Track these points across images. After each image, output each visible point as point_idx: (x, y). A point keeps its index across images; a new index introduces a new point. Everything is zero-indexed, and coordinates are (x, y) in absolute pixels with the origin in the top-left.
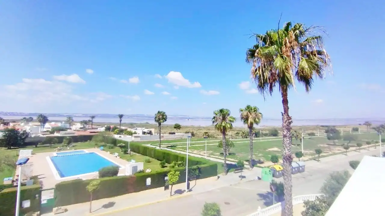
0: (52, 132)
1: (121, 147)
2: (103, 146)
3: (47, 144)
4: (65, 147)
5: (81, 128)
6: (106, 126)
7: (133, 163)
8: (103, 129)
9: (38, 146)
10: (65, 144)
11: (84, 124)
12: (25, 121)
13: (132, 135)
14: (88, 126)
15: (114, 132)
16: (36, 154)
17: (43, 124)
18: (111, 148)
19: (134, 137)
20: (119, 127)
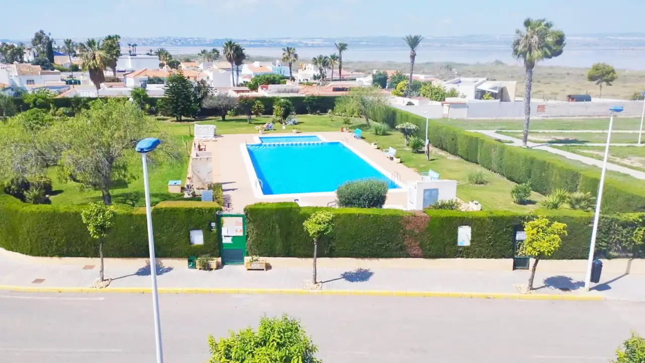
0: (254, 88)
1: (406, 132)
2: (361, 127)
3: (243, 114)
4: (279, 124)
5: (315, 78)
6: (374, 72)
7: (431, 179)
8: (366, 81)
9: (227, 117)
10: (277, 115)
11: (322, 66)
12: (206, 59)
13: (444, 100)
14: (331, 71)
15: (396, 89)
16: (222, 135)
17: (235, 67)
18: (381, 134)
19: (447, 106)
20: (409, 75)
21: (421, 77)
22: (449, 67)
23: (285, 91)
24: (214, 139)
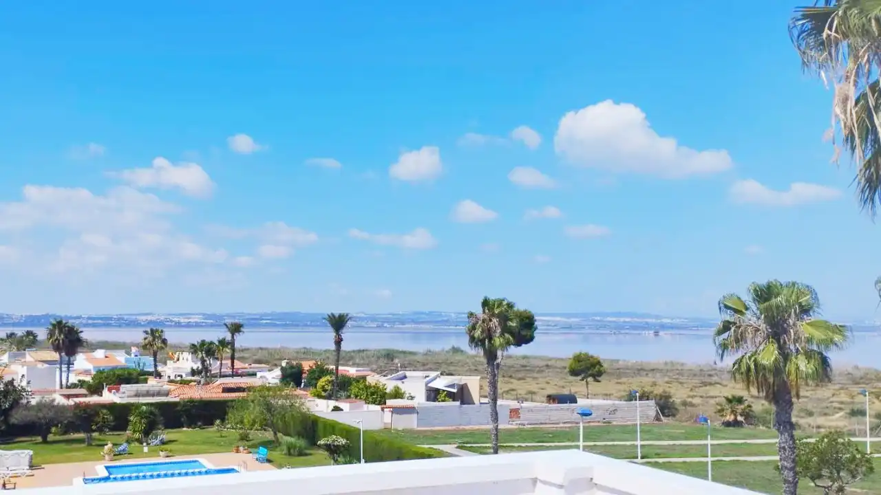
0: (96, 389)
1: (333, 450)
2: (266, 444)
3: (78, 431)
4: (137, 444)
5: (193, 373)
6: (284, 364)
8: (272, 377)
9: (51, 437)
10: (135, 431)
11: (204, 355)
12: (13, 346)
13: (385, 403)
14: (219, 363)
15: (316, 387)
16: (43, 466)
17: (66, 358)
18: (296, 453)
19: (390, 411)
20: (332, 367)
21: (352, 371)
22: (390, 355)
23: (148, 394)
24: (29, 472)
